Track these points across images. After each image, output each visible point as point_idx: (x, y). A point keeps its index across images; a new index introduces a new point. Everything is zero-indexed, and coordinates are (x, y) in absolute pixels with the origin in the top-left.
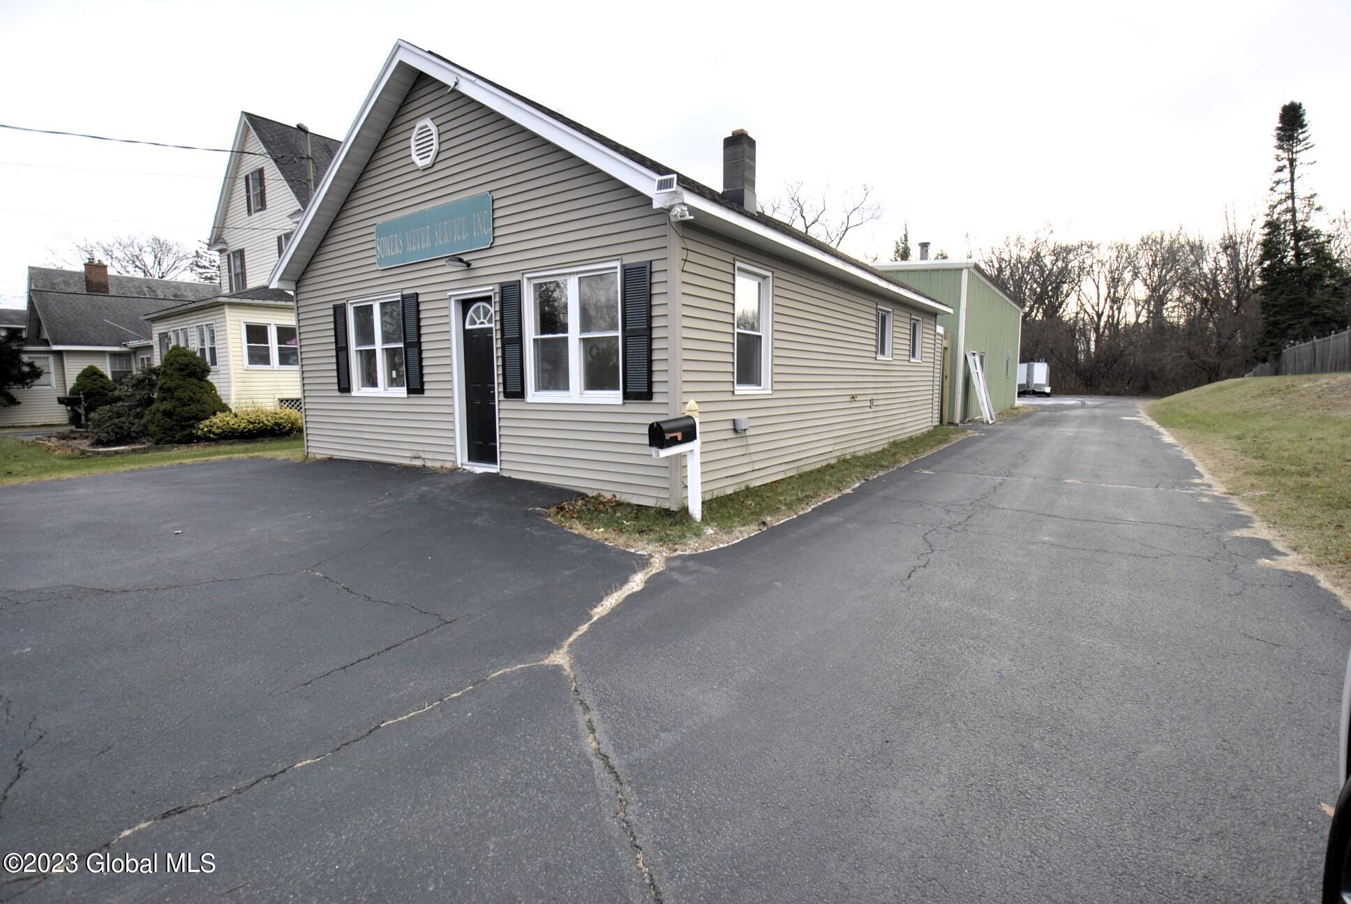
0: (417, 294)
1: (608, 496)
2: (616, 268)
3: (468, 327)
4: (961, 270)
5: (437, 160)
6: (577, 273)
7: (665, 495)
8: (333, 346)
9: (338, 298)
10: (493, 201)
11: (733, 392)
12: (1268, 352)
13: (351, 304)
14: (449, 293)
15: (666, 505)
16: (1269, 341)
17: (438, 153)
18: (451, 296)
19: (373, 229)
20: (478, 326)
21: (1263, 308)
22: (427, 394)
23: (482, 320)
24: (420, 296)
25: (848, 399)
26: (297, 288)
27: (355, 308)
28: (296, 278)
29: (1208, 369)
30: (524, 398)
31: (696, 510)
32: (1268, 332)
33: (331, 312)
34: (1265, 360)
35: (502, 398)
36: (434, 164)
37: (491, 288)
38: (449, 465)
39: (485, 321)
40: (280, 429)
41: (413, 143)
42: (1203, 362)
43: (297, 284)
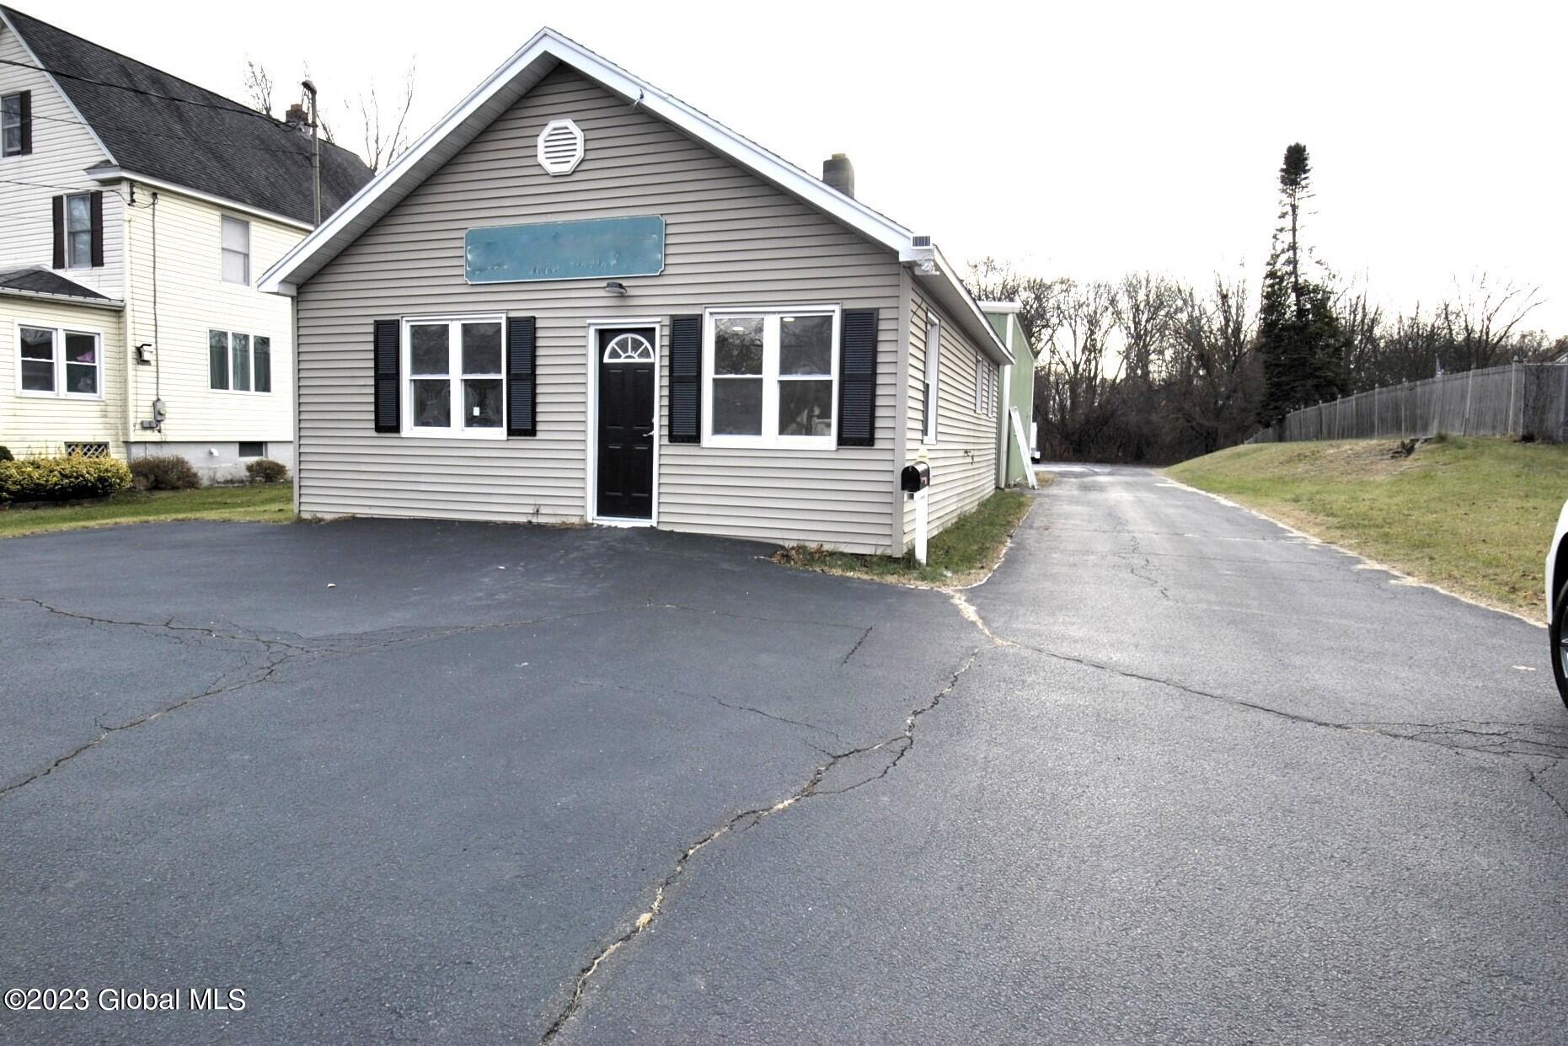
0: (534, 318)
1: (813, 546)
2: (833, 311)
3: (606, 360)
4: (1006, 314)
5: (579, 169)
6: (779, 312)
7: (887, 542)
8: (372, 373)
9: (386, 314)
10: (666, 225)
11: (922, 441)
12: (1272, 416)
13: (408, 321)
14: (589, 321)
15: (888, 552)
16: (1273, 405)
17: (582, 161)
18: (590, 324)
19: (462, 234)
20: (622, 360)
21: (1267, 368)
22: (540, 436)
23: (629, 353)
24: (537, 321)
25: (962, 453)
26: (298, 293)
27: (412, 326)
28: (301, 281)
29: (1205, 435)
30: (699, 442)
31: (921, 554)
32: (1272, 394)
33: (371, 329)
34: (1267, 425)
35: (665, 441)
36: (574, 172)
37: (659, 319)
38: (575, 520)
39: (635, 356)
40: (104, 487)
41: (540, 142)
42: (1201, 426)
43: (298, 289)
